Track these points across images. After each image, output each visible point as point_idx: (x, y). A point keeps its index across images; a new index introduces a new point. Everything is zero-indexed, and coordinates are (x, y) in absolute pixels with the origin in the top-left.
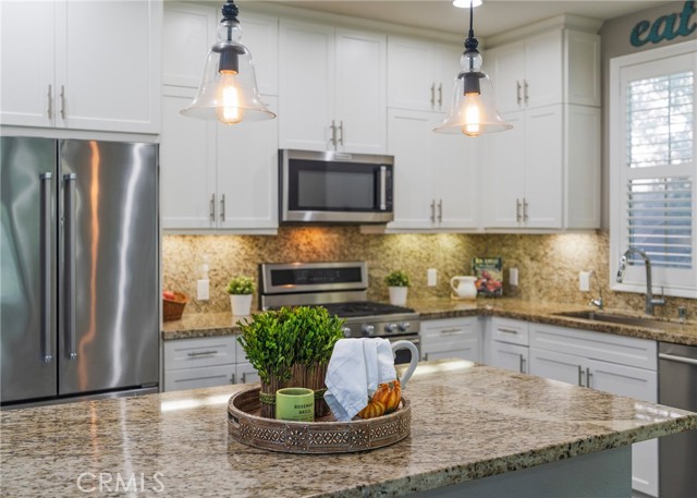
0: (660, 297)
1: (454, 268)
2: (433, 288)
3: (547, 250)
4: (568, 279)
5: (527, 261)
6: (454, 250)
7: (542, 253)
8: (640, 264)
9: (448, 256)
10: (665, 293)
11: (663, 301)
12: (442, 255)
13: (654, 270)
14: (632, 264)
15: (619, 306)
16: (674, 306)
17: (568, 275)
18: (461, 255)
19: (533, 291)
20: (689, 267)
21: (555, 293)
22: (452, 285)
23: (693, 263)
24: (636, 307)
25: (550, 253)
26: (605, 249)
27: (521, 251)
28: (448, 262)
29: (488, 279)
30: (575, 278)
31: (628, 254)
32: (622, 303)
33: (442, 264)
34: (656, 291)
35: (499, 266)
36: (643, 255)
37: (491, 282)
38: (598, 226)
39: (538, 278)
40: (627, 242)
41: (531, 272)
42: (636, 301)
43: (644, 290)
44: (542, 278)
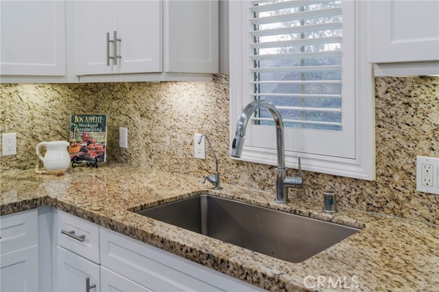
0: (296, 172)
1: (47, 129)
2: (11, 158)
3: (158, 104)
4: (181, 142)
5: (137, 118)
6: (47, 106)
7: (152, 107)
8: (269, 123)
9: (36, 114)
10: (303, 168)
11: (299, 181)
12: (27, 113)
13: (287, 131)
14: (258, 123)
15: (241, 181)
16: (316, 186)
17: (181, 137)
18: (58, 112)
19: (144, 156)
20: (338, 128)
21: (166, 160)
22: (38, 152)
23: (344, 123)
24: (264, 185)
25: (162, 108)
26: (223, 102)
27: (131, 106)
28: (36, 121)
29: (89, 143)
30: (189, 141)
31: (249, 109)
32: (245, 178)
33: (25, 126)
34: (290, 163)
35: (101, 126)
36: (272, 111)
37: (92, 146)
38: (216, 71)
39: (148, 140)
40: (251, 92)
41: (141, 132)
42: (264, 175)
43: (273, 160)
44: (153, 140)
